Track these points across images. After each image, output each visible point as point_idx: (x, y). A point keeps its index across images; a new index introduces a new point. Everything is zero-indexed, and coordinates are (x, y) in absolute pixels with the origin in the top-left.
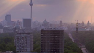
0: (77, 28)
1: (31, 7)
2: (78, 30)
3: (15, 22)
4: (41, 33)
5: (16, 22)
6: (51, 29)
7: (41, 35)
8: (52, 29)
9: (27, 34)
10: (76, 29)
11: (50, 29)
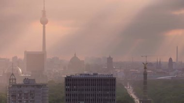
0: (145, 74)
1: (44, 27)
2: (148, 78)
3: (9, 60)
4: (66, 85)
5: (11, 60)
6: (88, 75)
7: (66, 89)
8: (90, 77)
9: (33, 86)
10: (143, 76)
11: (86, 75)
